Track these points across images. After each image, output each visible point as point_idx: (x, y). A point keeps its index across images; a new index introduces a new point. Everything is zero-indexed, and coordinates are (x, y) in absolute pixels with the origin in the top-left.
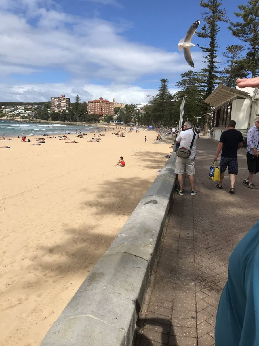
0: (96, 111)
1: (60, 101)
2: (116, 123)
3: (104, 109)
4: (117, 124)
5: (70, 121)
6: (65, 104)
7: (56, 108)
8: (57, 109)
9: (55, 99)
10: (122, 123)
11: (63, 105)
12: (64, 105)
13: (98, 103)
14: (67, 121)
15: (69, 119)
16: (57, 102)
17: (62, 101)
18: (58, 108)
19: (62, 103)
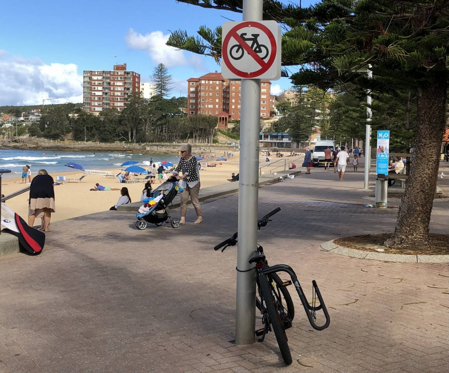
0: (211, 106)
1: (108, 81)
2: (269, 140)
3: (233, 101)
4: (272, 143)
5: (127, 142)
6: (122, 89)
7: (96, 104)
8: (99, 106)
9: (95, 78)
10: (285, 140)
11: (116, 94)
12: (119, 94)
13: (218, 82)
14: (121, 140)
15: (126, 134)
16: (99, 85)
17: (112, 82)
18: (101, 103)
19: (112, 89)
